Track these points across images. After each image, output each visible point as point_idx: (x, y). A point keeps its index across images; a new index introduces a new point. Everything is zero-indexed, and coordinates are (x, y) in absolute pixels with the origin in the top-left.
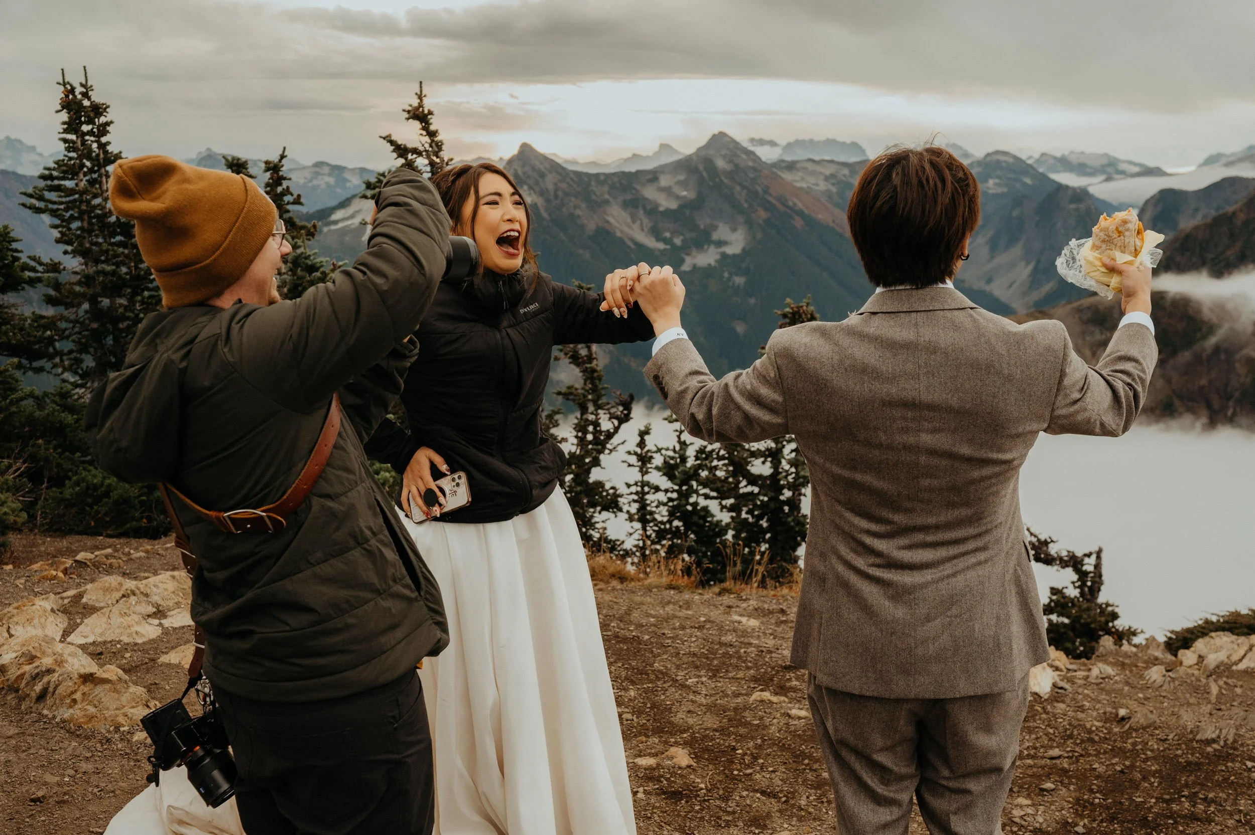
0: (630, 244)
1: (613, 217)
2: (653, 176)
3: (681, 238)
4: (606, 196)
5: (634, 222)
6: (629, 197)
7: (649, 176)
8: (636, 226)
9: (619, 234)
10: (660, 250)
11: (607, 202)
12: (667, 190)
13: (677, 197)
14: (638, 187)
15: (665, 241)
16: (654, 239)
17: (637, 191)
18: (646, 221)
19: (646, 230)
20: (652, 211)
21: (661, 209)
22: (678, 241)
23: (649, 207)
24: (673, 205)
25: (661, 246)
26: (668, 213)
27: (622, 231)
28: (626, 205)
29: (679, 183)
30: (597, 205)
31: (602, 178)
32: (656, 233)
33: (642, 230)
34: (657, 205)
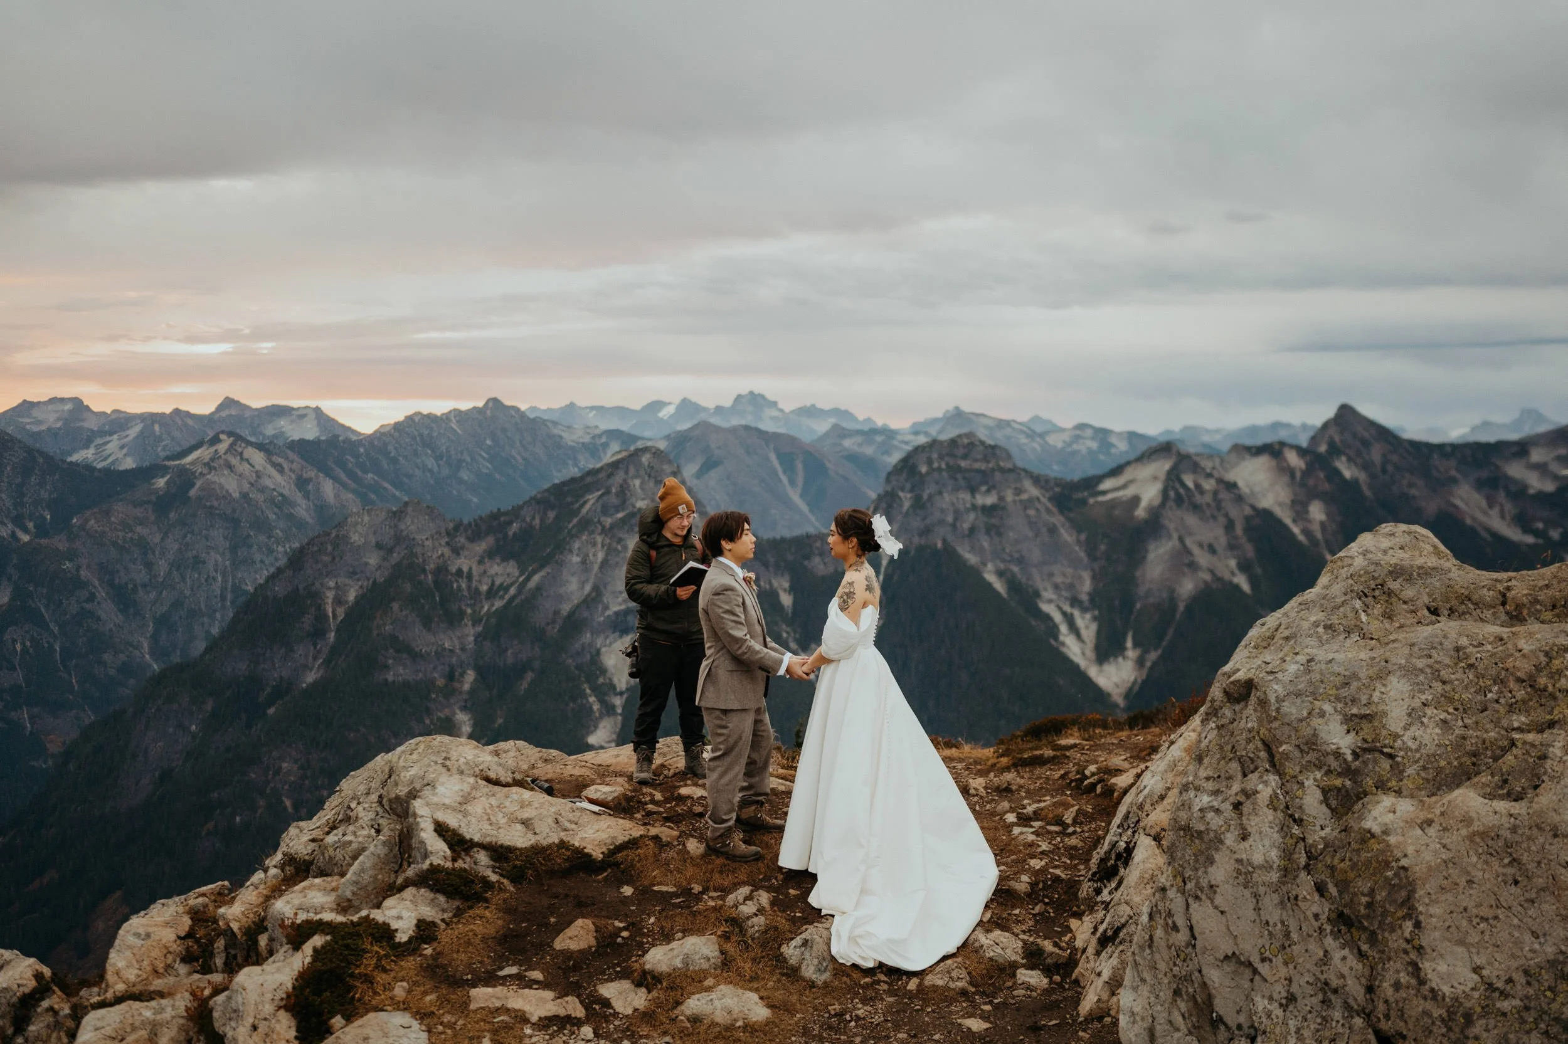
0: (1483, 534)
1: (1462, 499)
2: (1520, 449)
3: (1560, 530)
4: (1453, 473)
5: (1491, 507)
6: (1484, 474)
7: (1514, 449)
8: (1495, 512)
9: (1469, 521)
10: (1528, 545)
11: (1454, 480)
12: (1542, 468)
13: (1556, 477)
14: (1499, 463)
15: (1536, 533)
16: (1519, 531)
17: (1497, 467)
18: (1509, 507)
19: (1508, 517)
20: (1518, 492)
21: (1531, 491)
22: (1555, 534)
23: (1513, 488)
24: (1549, 487)
25: (1530, 539)
26: (1541, 497)
27: (1474, 519)
28: (1480, 485)
29: (1559, 458)
30: (1441, 485)
31: (1449, 449)
32: (1523, 522)
33: (1503, 517)
34: (1524, 487)
